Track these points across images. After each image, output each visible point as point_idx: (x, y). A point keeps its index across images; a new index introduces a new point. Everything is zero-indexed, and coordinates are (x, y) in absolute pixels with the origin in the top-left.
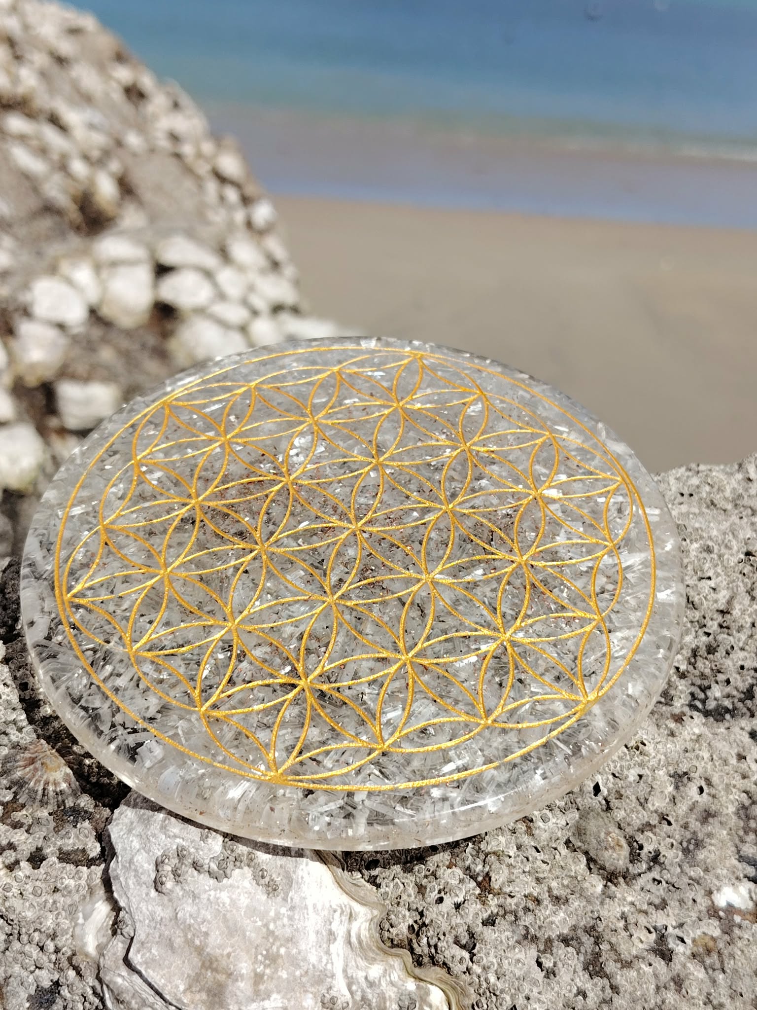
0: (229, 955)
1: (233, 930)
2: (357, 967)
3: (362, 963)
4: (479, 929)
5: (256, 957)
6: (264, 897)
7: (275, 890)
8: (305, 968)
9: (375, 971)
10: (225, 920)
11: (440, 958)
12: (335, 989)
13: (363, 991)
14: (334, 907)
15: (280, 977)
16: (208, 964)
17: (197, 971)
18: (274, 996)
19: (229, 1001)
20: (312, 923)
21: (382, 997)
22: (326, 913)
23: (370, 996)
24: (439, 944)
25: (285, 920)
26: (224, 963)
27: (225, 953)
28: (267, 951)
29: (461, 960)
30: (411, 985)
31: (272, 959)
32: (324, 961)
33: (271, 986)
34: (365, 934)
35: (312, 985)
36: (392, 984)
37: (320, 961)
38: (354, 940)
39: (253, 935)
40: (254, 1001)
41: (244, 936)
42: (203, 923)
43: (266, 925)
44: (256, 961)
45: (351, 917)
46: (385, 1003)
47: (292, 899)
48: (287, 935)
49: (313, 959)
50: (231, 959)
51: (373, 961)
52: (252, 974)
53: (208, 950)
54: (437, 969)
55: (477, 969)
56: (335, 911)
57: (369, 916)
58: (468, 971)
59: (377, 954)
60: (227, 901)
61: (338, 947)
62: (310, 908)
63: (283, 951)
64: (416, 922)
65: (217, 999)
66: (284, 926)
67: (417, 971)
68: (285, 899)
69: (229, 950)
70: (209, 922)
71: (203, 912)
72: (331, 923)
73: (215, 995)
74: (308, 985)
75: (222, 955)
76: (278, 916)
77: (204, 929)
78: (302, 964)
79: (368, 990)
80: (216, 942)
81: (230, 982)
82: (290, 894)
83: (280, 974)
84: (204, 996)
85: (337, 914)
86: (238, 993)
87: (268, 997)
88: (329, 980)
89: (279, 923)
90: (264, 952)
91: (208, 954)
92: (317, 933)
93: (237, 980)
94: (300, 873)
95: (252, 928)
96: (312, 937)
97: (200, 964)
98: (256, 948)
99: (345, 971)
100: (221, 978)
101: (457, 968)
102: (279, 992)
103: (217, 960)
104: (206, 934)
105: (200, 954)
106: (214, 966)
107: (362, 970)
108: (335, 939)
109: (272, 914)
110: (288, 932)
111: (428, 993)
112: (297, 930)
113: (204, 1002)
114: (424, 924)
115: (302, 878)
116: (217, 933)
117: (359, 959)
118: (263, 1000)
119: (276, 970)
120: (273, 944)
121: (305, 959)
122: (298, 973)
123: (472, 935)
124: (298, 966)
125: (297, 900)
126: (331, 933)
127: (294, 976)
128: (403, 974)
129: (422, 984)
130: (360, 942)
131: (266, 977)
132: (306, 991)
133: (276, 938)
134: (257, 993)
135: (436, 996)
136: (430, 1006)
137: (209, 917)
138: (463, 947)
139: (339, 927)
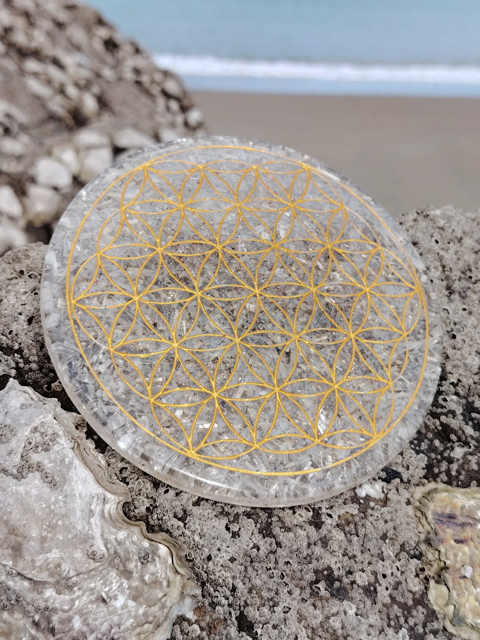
0: (24, 525)
1: (27, 510)
2: (110, 532)
3: (113, 530)
4: (190, 507)
5: (42, 526)
6: (49, 490)
7: (55, 485)
8: (75, 533)
9: (122, 535)
10: (22, 504)
11: (165, 526)
12: (95, 546)
13: (115, 548)
14: (93, 495)
15: (58, 539)
16: (11, 531)
17: (6, 536)
18: (54, 551)
19: (25, 554)
20: (78, 505)
21: (127, 551)
22: (88, 499)
23: (119, 551)
24: (164, 518)
25: (62, 504)
26: (21, 530)
27: (22, 524)
28: (49, 522)
29: (178, 528)
30: (146, 544)
31: (53, 528)
32: (87, 528)
33: (52, 544)
34: (113, 511)
35: (80, 544)
36: (133, 543)
37: (84, 528)
38: (106, 515)
39: (40, 513)
40: (41, 554)
41: (34, 513)
42: (8, 505)
43: (49, 507)
44: (41, 529)
45: (105, 501)
46: (129, 555)
47: (66, 491)
48: (62, 513)
49: (80, 527)
50: (26, 528)
51: (120, 529)
52: (39, 537)
53: (11, 522)
54: (164, 533)
55: (187, 532)
56: (94, 498)
57: (117, 501)
58: (183, 534)
59: (123, 524)
60: (24, 492)
61: (95, 520)
62: (77, 495)
63: (60, 523)
64: (151, 505)
65: (17, 553)
66: (61, 507)
67: (150, 535)
68: (62, 491)
69: (24, 522)
70: (12, 505)
71: (8, 499)
72: (91, 505)
73: (16, 550)
74: (77, 544)
75: (20, 526)
76: (57, 501)
77: (9, 510)
78: (72, 530)
79: (118, 547)
80: (16, 517)
81: (25, 541)
82: (65, 487)
83: (58, 536)
84: (10, 551)
85: (95, 499)
86: (31, 549)
87: (50, 551)
88: (91, 541)
89: (57, 505)
90: (48, 524)
91: (12, 525)
92: (82, 511)
93: (29, 540)
94: (71, 474)
95: (38, 508)
96: (78, 513)
97: (7, 532)
98: (42, 521)
99: (102, 535)
100: (20, 539)
101: (176, 533)
102: (57, 548)
103: (17, 529)
104: (10, 513)
105: (7, 525)
106: (16, 532)
107: (113, 534)
108: (94, 515)
109: (53, 499)
110: (63, 510)
111: (157, 549)
112: (69, 509)
113: (10, 555)
114: (156, 507)
115: (72, 477)
116: (17, 512)
117: (111, 528)
118: (47, 553)
119: (55, 535)
120: (53, 518)
121: (74, 528)
122: (70, 536)
123: (185, 511)
124: (70, 532)
125: (68, 491)
126: (91, 511)
127: (68, 538)
128: (141, 537)
129: (153, 543)
130: (111, 517)
131: (48, 539)
132: (76, 548)
133: (56, 515)
134: (42, 548)
135: (163, 550)
136: (159, 557)
137: (12, 502)
138: (180, 519)
139: (96, 507)
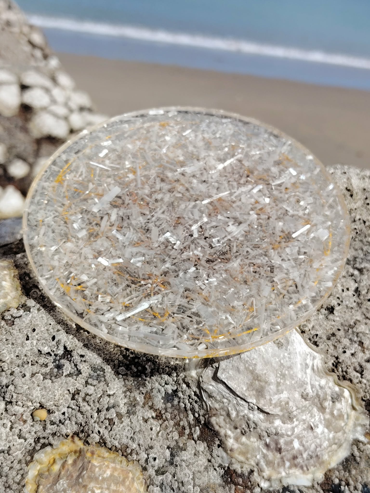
0: (265, 374)
1: (267, 363)
2: (316, 380)
3: (318, 378)
4: (364, 364)
5: (277, 375)
6: (277, 348)
7: (282, 345)
8: (296, 380)
9: (323, 382)
10: (263, 358)
11: (348, 377)
12: (307, 390)
13: (317, 391)
14: (307, 353)
15: (286, 384)
16: (256, 378)
17: (251, 381)
18: (285, 392)
19: (266, 394)
20: (299, 360)
21: (326, 394)
22: (304, 356)
23: (320, 393)
24: (348, 370)
25: (287, 359)
26: (263, 377)
27: (264, 373)
28: (281, 372)
29: (357, 377)
30: (337, 389)
31: (283, 376)
32: (304, 377)
33: (283, 388)
34: (320, 365)
35: (298, 388)
36: (330, 388)
37: (302, 377)
38: (315, 368)
39: (275, 365)
40: (276, 394)
41: (272, 365)
42: (253, 360)
43: (280, 361)
44: (277, 376)
45: (314, 358)
46: (326, 396)
47: (289, 350)
48: (288, 365)
49: (300, 376)
50: (267, 375)
51: (321, 377)
52: (276, 382)
53: (256, 371)
54: (347, 382)
55: (364, 381)
56: (308, 355)
57: (320, 358)
58: (360, 382)
59: (324, 374)
60: (264, 350)
61: (309, 371)
62: (298, 353)
63: (287, 372)
64: (334, 362)
65: (260, 394)
66: (287, 361)
67: (340, 383)
68: (286, 350)
69: (265, 371)
70: (256, 359)
71: (253, 355)
72: (306, 360)
73: (259, 392)
74: (297, 388)
75: (262, 374)
76: (284, 357)
77: (254, 362)
78: (295, 378)
79: (320, 390)
80: (260, 368)
81: (267, 385)
82: (289, 347)
83: (286, 382)
84: (254, 392)
85: (309, 356)
86: (270, 391)
87: (282, 392)
88: (305, 385)
89: (285, 360)
90: (280, 373)
91: (256, 373)
92: (301, 364)
93: (270, 385)
94: (292, 338)
95: (275, 361)
96: (299, 366)
97: (252, 378)
98: (276, 371)
99: (310, 382)
100: (263, 384)
101: (355, 381)
102: (286, 390)
103: (260, 376)
104: (255, 365)
105: (252, 373)
106: (259, 378)
107: (317, 381)
108: (308, 367)
109: (282, 356)
110: (289, 364)
111: (343, 392)
112: (293, 363)
113: (254, 395)
114: (339, 362)
115: (294, 340)
116: (260, 364)
117: (316, 376)
118: (280, 394)
119: (285, 381)
120: (283, 369)
121: (296, 376)
122: (293, 382)
123: (361, 366)
124: (293, 379)
125: (292, 349)
126: (306, 364)
127: (292, 383)
128: (334, 384)
129: (341, 388)
130: (318, 369)
131: (281, 384)
132: (296, 391)
133: (284, 367)
134: (278, 390)
135: (346, 393)
136: (344, 397)
137: (256, 357)
138: (357, 372)
139: (309, 362)
